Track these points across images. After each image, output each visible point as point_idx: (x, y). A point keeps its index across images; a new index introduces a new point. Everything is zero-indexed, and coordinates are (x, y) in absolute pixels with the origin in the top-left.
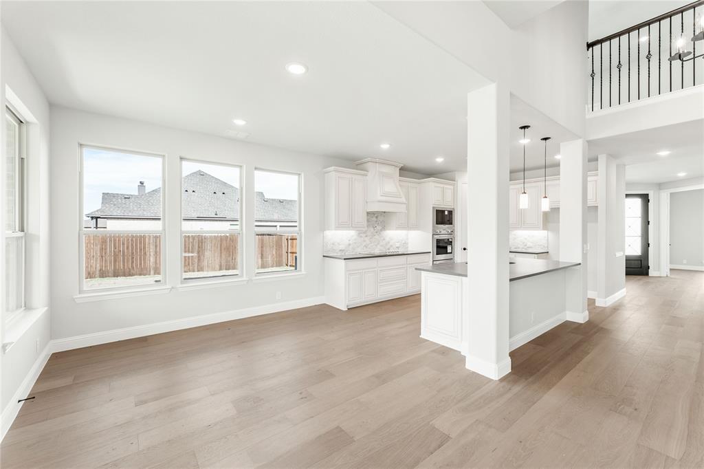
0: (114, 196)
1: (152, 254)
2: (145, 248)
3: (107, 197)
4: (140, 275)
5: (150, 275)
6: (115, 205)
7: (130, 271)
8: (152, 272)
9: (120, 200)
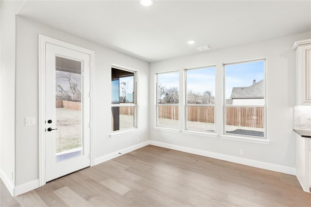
0: (237, 88)
1: (239, 116)
2: (236, 112)
3: (235, 89)
4: (234, 125)
5: (239, 126)
6: (237, 92)
7: (230, 123)
8: (240, 125)
9: (239, 90)
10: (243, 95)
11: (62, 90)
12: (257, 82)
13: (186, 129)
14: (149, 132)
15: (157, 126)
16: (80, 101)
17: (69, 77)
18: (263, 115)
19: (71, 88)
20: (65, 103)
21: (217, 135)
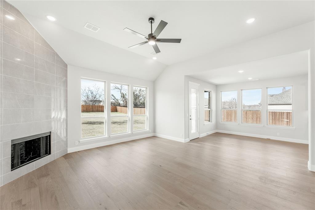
10: (272, 102)
11: (115, 98)
12: (286, 90)
13: (242, 123)
14: (217, 126)
15: (221, 121)
16: (127, 107)
17: (120, 89)
18: (291, 120)
19: (122, 97)
20: (118, 108)
21: (263, 125)
